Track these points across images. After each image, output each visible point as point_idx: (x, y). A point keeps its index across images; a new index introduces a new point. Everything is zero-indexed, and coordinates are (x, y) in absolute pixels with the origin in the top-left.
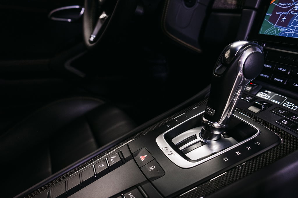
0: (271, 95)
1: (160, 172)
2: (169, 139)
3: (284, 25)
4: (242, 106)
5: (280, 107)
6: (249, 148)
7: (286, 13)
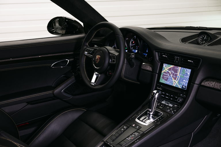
0: (165, 102)
1: (140, 127)
2: (139, 119)
3: (166, 80)
4: (158, 107)
5: (168, 106)
6: (156, 122)
7: (166, 77)
